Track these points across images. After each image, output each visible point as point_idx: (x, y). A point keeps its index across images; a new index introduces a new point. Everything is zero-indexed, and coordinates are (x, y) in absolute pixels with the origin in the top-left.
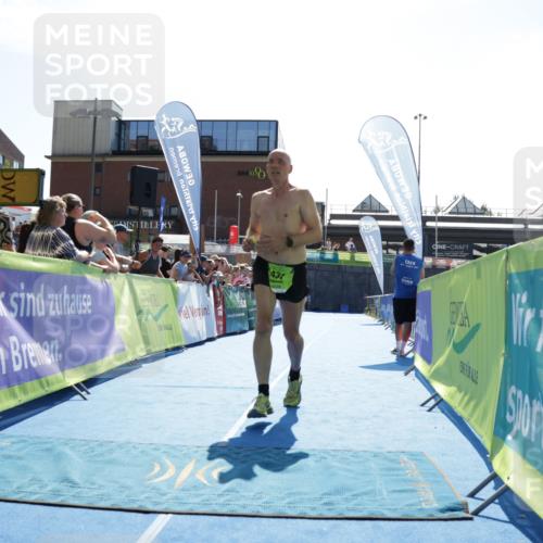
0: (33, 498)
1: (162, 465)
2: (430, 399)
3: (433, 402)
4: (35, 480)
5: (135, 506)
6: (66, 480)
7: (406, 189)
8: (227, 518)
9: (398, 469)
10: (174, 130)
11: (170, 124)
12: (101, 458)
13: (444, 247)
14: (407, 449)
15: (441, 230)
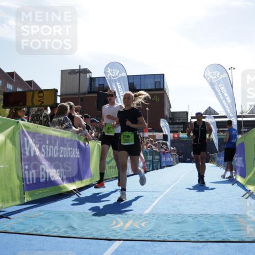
0: (55, 234)
1: (116, 221)
2: (246, 194)
3: (247, 195)
4: (55, 227)
5: (105, 237)
6: (71, 227)
7: (228, 98)
8: (150, 242)
9: (234, 221)
10: (114, 75)
11: (112, 72)
12: (87, 219)
13: (246, 130)
14: (238, 213)
15: (245, 122)
